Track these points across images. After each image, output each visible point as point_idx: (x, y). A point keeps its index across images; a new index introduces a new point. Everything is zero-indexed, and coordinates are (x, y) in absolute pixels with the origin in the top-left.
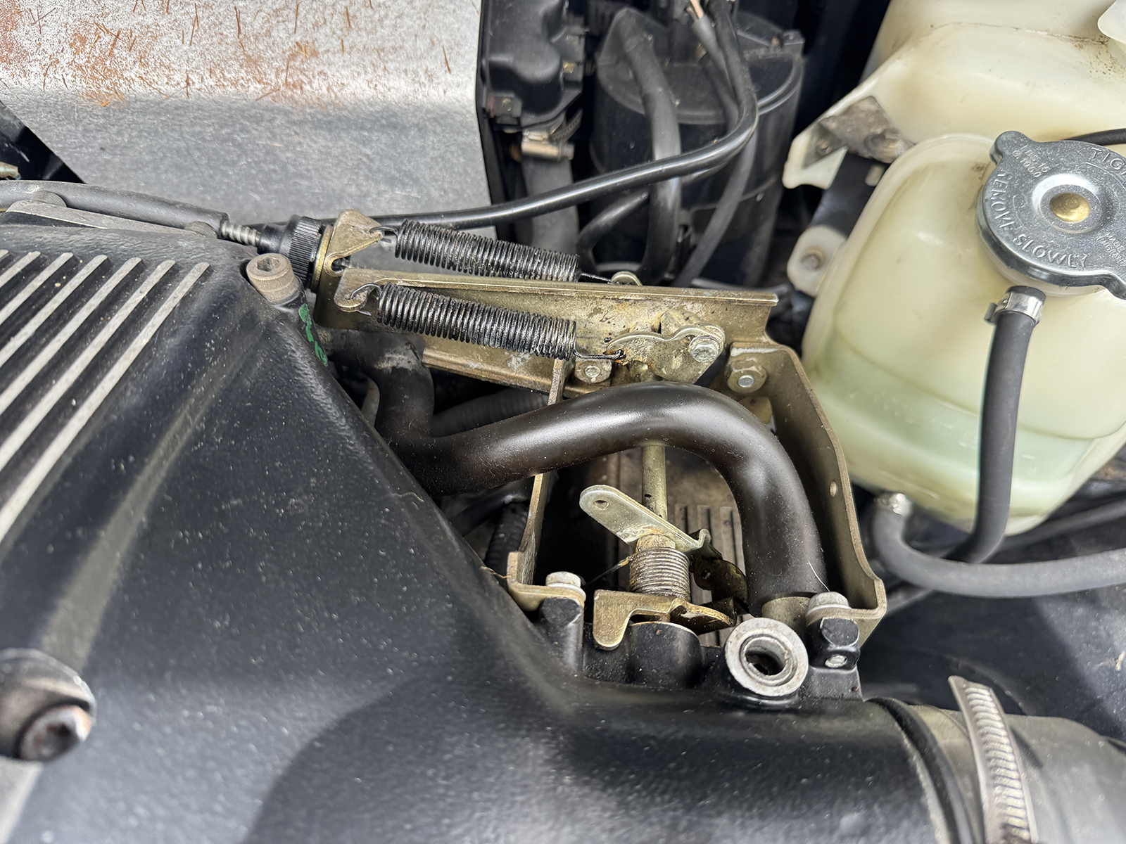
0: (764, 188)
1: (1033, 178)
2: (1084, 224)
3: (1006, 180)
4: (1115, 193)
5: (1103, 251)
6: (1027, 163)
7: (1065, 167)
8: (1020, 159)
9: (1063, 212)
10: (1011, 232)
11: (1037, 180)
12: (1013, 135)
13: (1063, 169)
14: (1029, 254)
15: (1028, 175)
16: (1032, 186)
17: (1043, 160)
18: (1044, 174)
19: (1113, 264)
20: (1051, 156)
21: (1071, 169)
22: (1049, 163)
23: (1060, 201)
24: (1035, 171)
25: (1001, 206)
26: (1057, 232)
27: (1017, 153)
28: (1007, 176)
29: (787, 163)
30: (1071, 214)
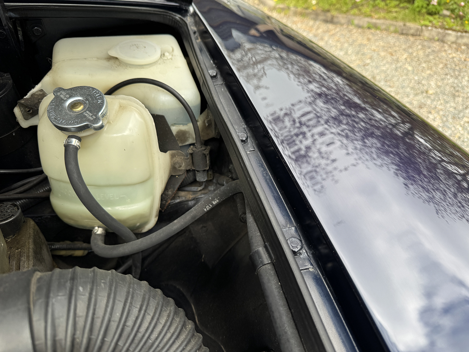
0: (14, 130)
1: (64, 100)
2: (82, 110)
3: (54, 103)
4: (90, 99)
5: (85, 116)
6: (62, 96)
7: (74, 94)
8: (60, 95)
9: (75, 109)
10: (55, 119)
11: (66, 101)
12: (58, 88)
13: (74, 95)
14: (61, 124)
15: (62, 99)
16: (63, 103)
17: (67, 94)
18: (68, 98)
19: (88, 120)
20: (70, 92)
21: (76, 95)
22: (69, 95)
23: (74, 105)
24: (65, 98)
25: (52, 111)
26: (71, 115)
28: (55, 101)
29: (17, 119)
30: (77, 108)
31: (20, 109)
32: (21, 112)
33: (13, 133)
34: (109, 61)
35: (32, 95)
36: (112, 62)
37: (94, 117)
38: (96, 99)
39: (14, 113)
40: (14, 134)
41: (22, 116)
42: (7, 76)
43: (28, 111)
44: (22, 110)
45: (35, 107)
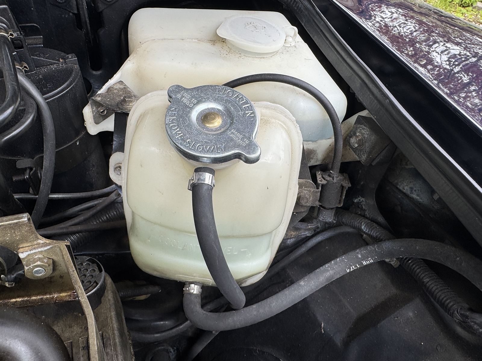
0: (79, 137)
1: (189, 108)
2: (221, 127)
3: (175, 111)
4: (232, 108)
5: (232, 140)
6: (185, 100)
7: (204, 99)
8: (181, 99)
9: (209, 123)
10: (182, 140)
11: (192, 109)
12: (176, 87)
13: (204, 100)
14: (194, 150)
15: (187, 107)
16: (189, 112)
17: (193, 97)
18: (194, 104)
19: (239, 146)
20: (197, 94)
21: (207, 100)
22: (196, 99)
23: (206, 117)
24: (190, 104)
26: (206, 134)
27: (179, 96)
28: (176, 109)
29: (85, 123)
30: (212, 123)
31: (92, 108)
32: (93, 113)
33: (77, 141)
34: (214, 44)
35: (109, 89)
36: (218, 46)
37: (247, 142)
38: (241, 110)
39: (82, 114)
40: (78, 144)
41: (93, 118)
42: (72, 58)
43: (102, 112)
44: (94, 110)
45: (119, 108)
